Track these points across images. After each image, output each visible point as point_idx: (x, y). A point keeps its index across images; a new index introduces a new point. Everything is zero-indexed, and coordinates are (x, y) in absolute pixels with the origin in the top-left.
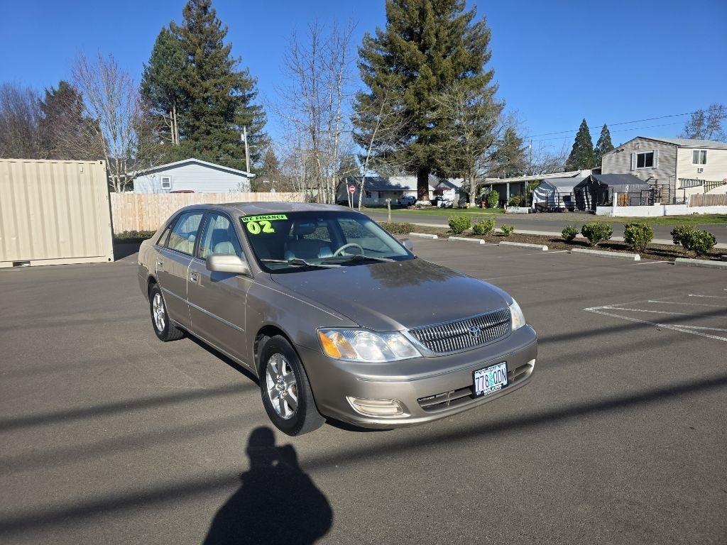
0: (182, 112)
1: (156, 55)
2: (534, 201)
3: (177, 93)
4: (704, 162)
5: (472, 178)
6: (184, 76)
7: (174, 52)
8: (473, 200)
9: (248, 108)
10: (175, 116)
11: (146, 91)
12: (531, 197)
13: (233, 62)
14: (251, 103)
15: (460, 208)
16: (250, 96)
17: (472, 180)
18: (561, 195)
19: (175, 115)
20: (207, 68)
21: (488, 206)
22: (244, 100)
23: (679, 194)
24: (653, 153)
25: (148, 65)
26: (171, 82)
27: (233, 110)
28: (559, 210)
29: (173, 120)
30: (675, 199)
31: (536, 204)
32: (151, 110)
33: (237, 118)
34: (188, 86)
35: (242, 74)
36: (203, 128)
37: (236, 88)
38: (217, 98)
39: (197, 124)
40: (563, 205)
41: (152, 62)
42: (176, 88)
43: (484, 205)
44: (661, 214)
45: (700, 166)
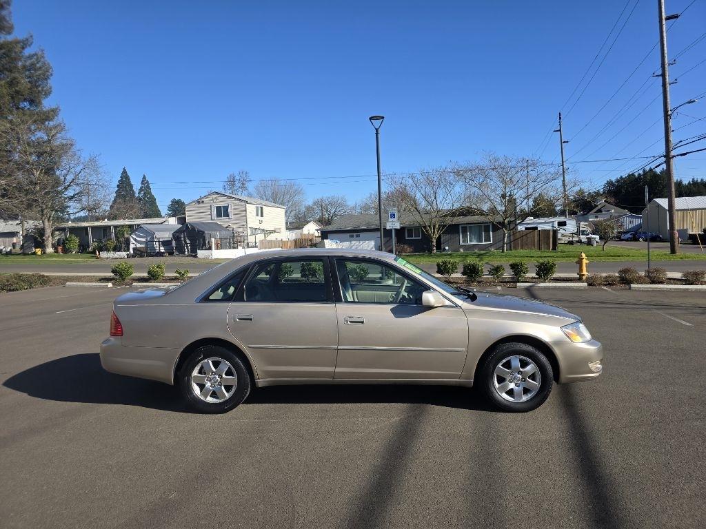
2: (132, 246)
4: (262, 216)
5: (46, 221)
8: (50, 245)
12: (128, 242)
15: (24, 254)
17: (46, 223)
18: (161, 240)
21: (66, 251)
23: (251, 239)
24: (228, 207)
28: (160, 254)
30: (248, 244)
31: (134, 249)
40: (162, 249)
43: (60, 250)
44: (244, 254)
45: (260, 218)
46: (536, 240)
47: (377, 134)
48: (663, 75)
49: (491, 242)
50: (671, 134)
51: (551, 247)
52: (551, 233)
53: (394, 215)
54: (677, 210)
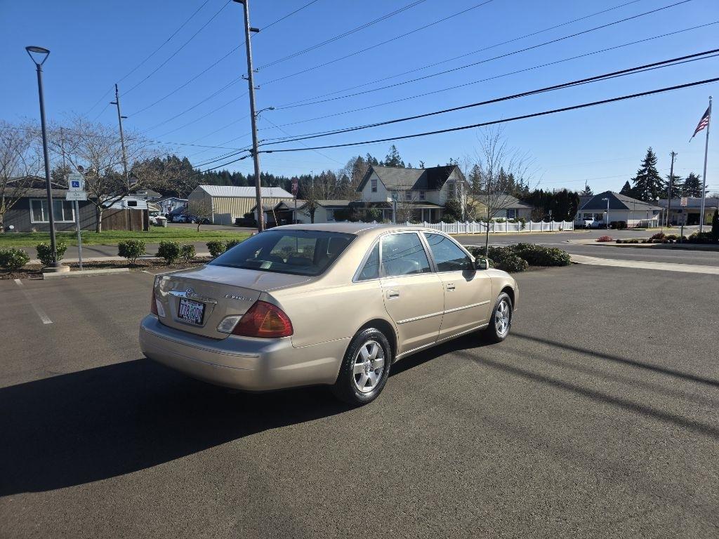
46: (126, 221)
47: (39, 71)
48: (250, 79)
49: (74, 221)
50: (257, 132)
51: (143, 228)
52: (142, 213)
53: (77, 183)
54: (263, 198)
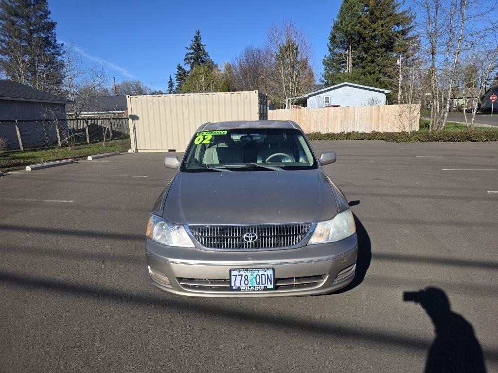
0: (356, 49)
1: (342, 11)
3: (353, 36)
6: (359, 23)
7: (354, 7)
9: (407, 39)
10: (350, 53)
11: (333, 38)
13: (397, 5)
14: (410, 34)
16: (409, 29)
19: (350, 51)
20: (377, 13)
22: (403, 33)
25: (336, 19)
26: (349, 29)
27: (394, 42)
29: (349, 56)
32: (335, 50)
33: (397, 48)
34: (361, 29)
35: (404, 13)
36: (369, 58)
37: (398, 24)
38: (382, 35)
39: (365, 56)
41: (339, 17)
42: (353, 32)
